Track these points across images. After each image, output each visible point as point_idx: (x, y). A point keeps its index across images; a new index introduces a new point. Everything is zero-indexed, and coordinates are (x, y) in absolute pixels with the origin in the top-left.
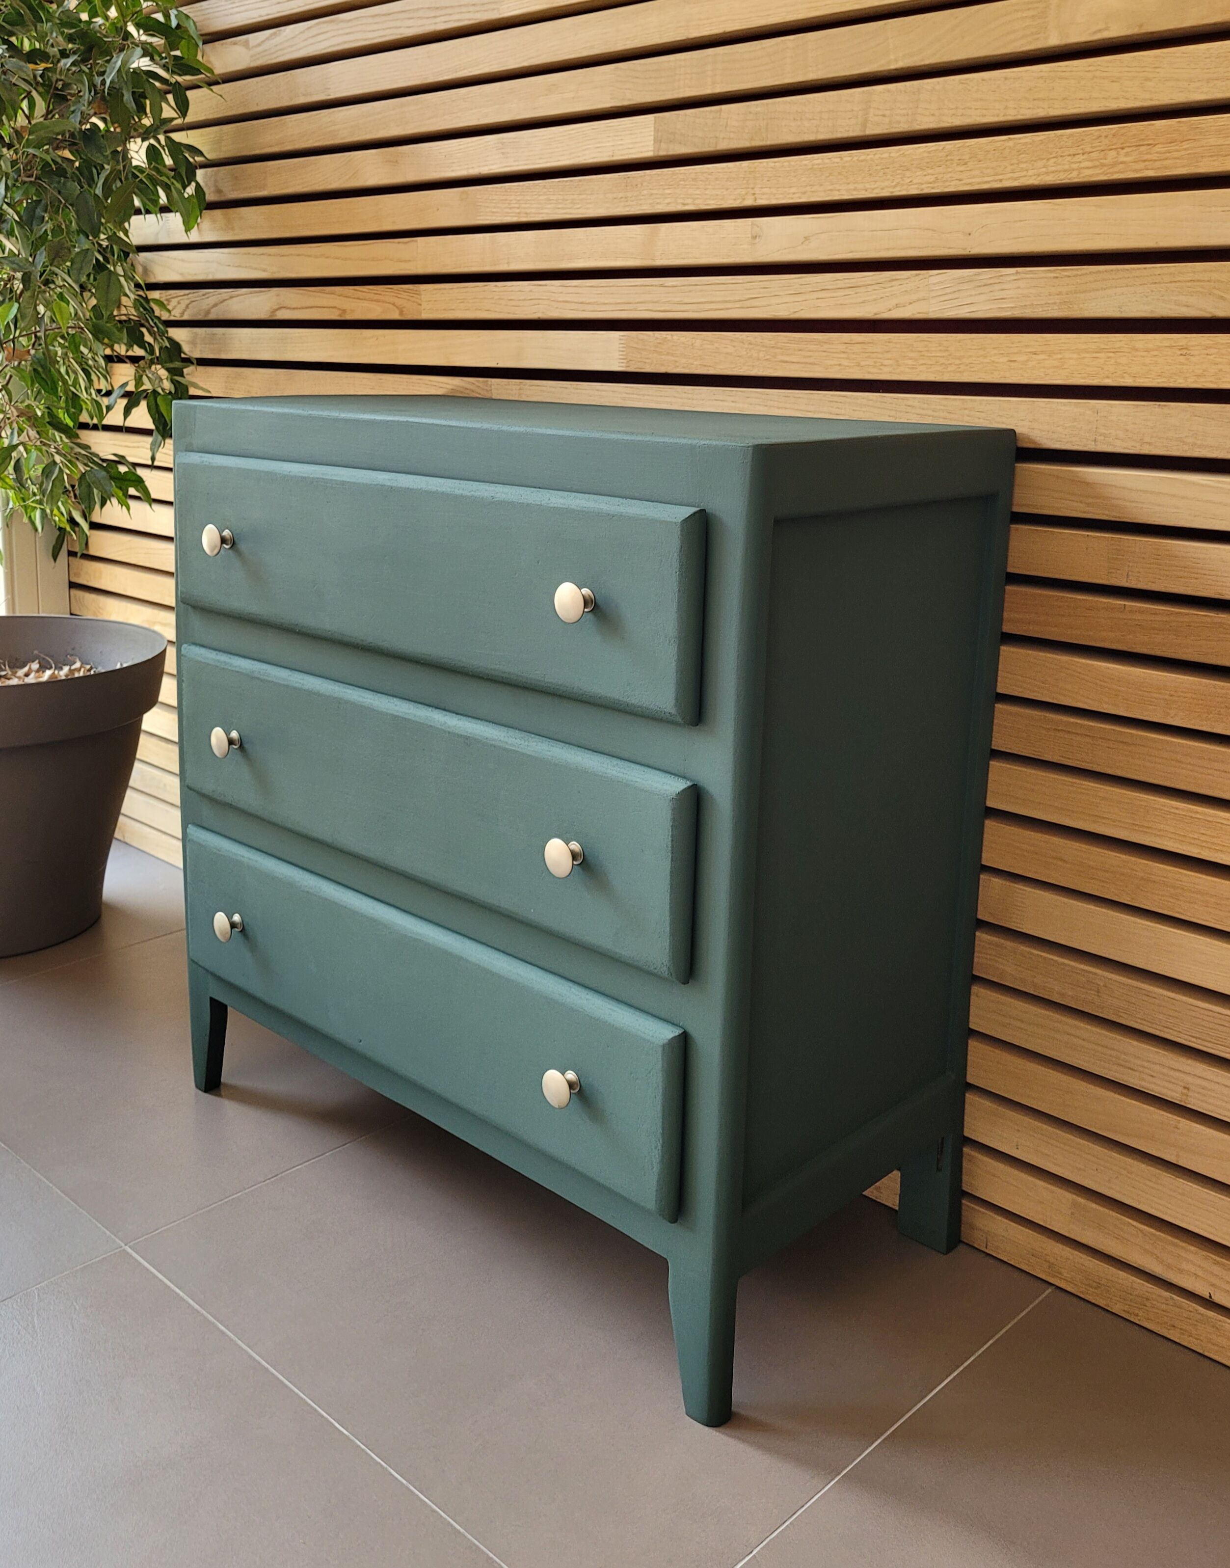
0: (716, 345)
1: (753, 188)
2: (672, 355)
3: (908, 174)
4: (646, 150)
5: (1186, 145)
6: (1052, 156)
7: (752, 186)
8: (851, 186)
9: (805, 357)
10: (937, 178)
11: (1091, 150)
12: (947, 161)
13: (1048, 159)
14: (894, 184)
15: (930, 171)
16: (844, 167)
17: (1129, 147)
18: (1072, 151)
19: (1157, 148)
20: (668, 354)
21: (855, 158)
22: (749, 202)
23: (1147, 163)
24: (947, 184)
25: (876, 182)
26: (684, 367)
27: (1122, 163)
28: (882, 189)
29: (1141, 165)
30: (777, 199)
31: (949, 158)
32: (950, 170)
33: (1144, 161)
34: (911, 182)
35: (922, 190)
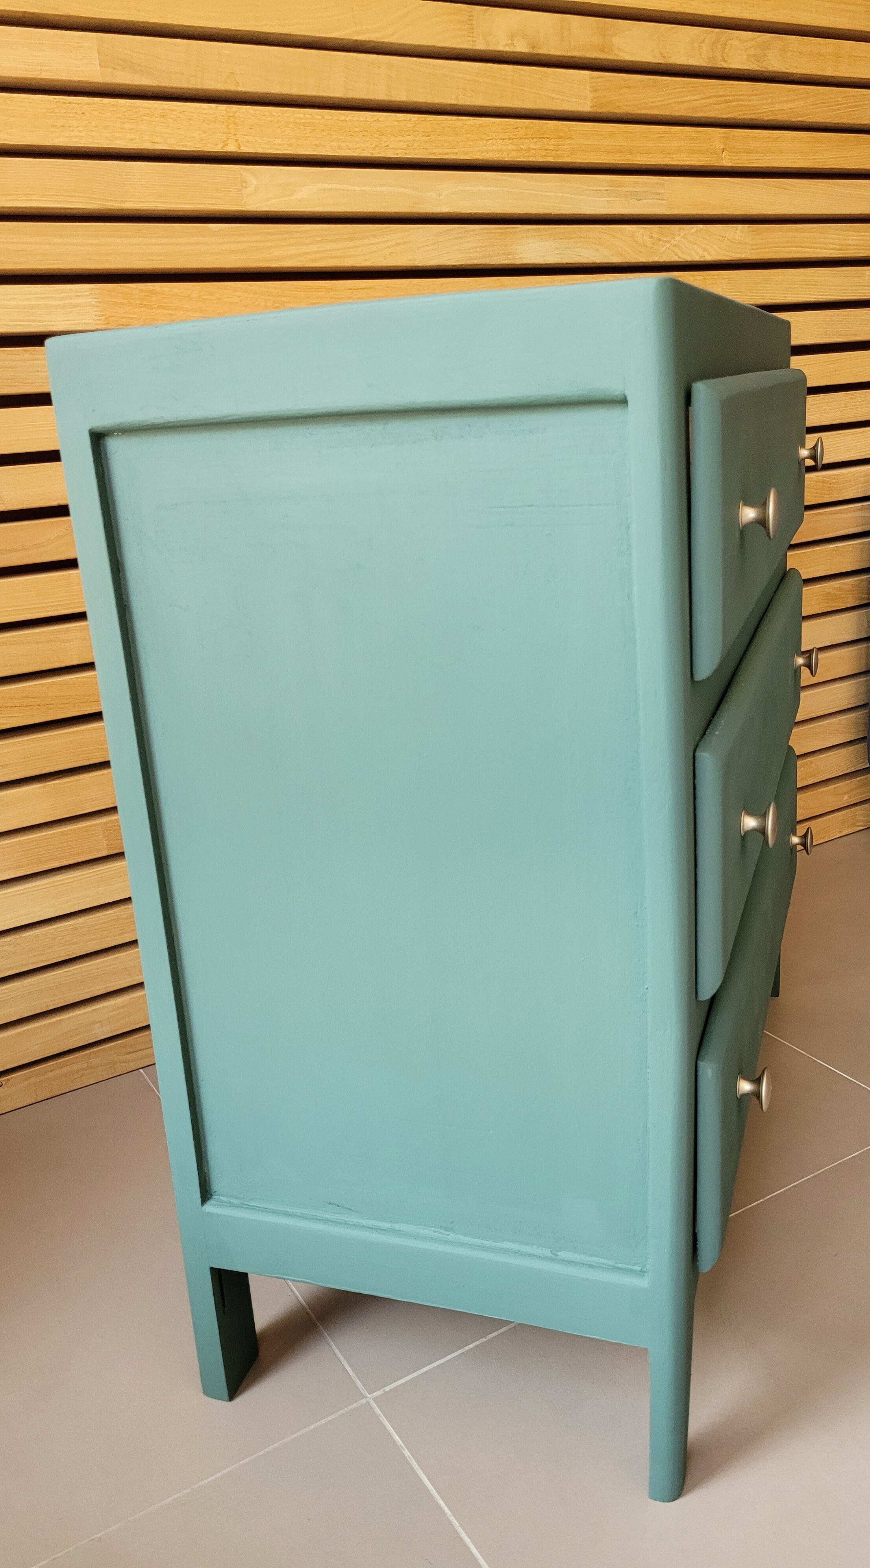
1: (235, 135)
2: (165, 308)
3: (384, 138)
4: (94, 74)
5: (568, 142)
6: (490, 138)
7: (233, 131)
8: (335, 144)
10: (408, 146)
11: (513, 137)
12: (414, 131)
13: (487, 140)
14: (374, 146)
15: (402, 138)
16: (326, 125)
17: (536, 138)
18: (502, 136)
19: (552, 141)
20: (160, 307)
21: (335, 118)
22: (231, 148)
24: (417, 151)
25: (357, 142)
27: (533, 149)
28: (364, 150)
29: (544, 153)
30: (262, 148)
31: (415, 129)
32: (417, 139)
33: (546, 150)
34: (387, 146)
35: (397, 154)
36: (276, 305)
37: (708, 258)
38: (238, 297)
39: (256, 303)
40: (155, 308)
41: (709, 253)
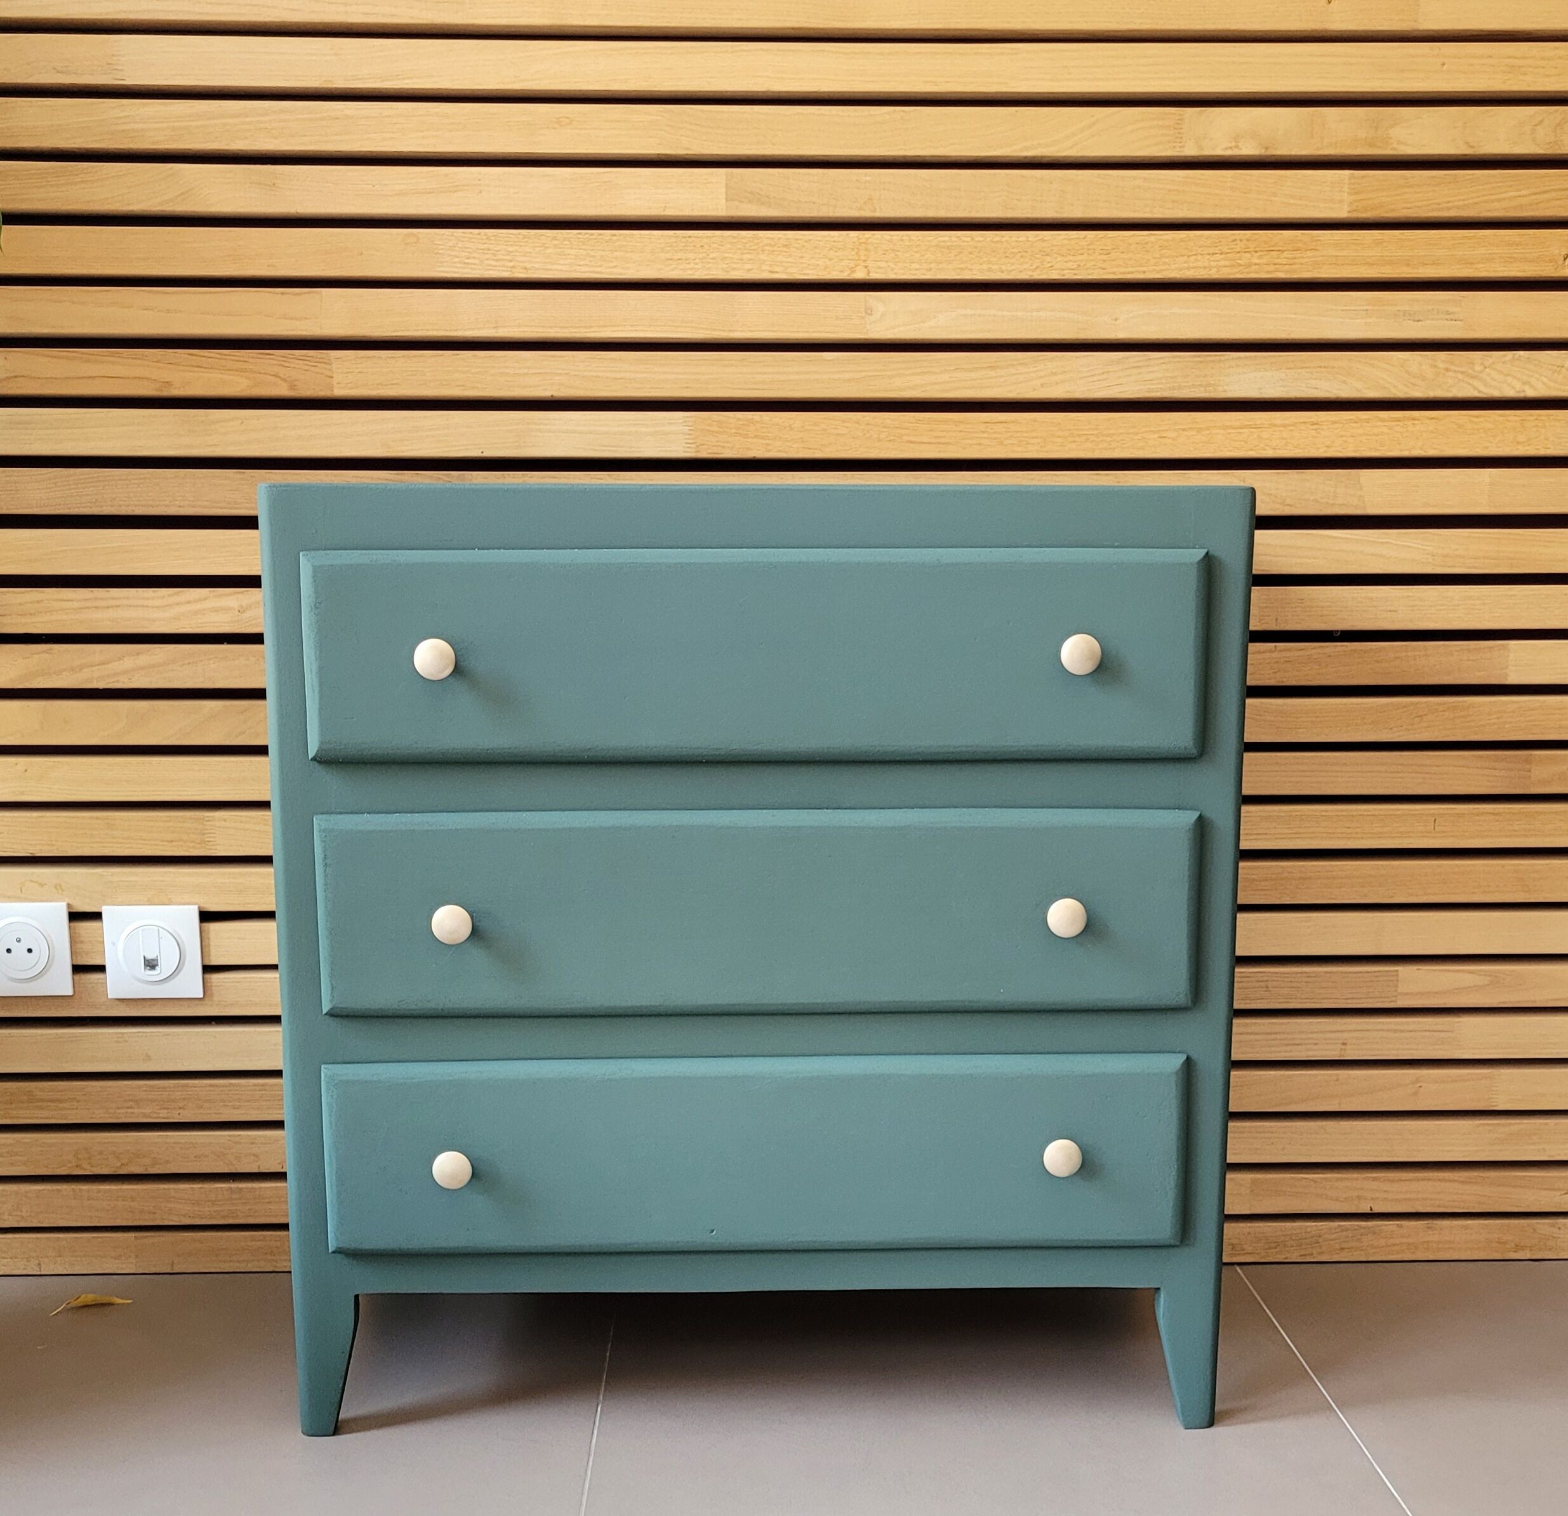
0: (823, 426)
1: (864, 261)
2: (763, 438)
3: (1048, 259)
4: (719, 209)
5: (1309, 254)
6: (1193, 253)
7: (863, 258)
8: (985, 267)
9: (936, 437)
10: (1079, 266)
11: (1229, 251)
12: (1089, 249)
13: (1189, 256)
14: (1034, 267)
15: (1071, 258)
16: (975, 247)
17: (1262, 251)
18: (1211, 250)
19: (1286, 254)
20: (756, 437)
21: (988, 239)
22: (860, 275)
23: (1276, 266)
24: (1090, 271)
25: (1013, 264)
26: (779, 451)
27: (1255, 264)
28: (1021, 271)
29: (1272, 268)
30: (896, 274)
31: (1091, 247)
32: (1092, 258)
33: (1275, 264)
34: (1051, 267)
35: (1063, 275)
36: (892, 438)
37: (1530, 393)
38: (847, 427)
39: (867, 435)
40: (751, 437)
41: (1531, 386)
